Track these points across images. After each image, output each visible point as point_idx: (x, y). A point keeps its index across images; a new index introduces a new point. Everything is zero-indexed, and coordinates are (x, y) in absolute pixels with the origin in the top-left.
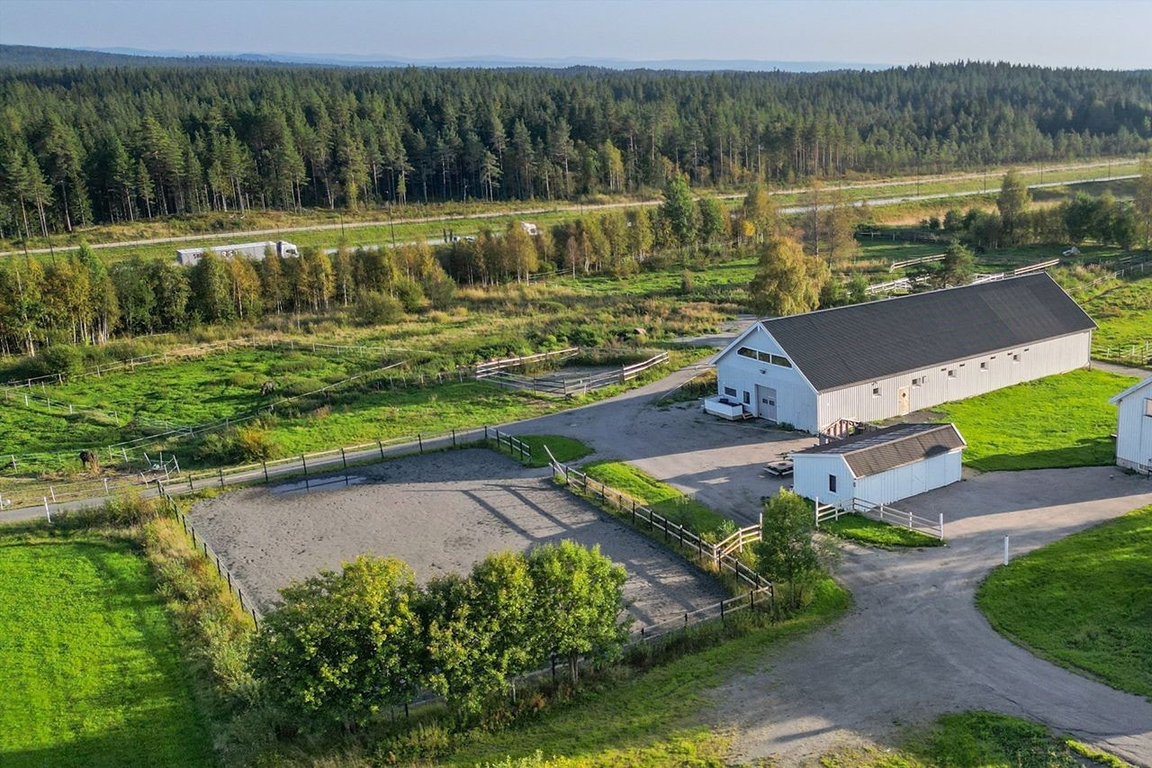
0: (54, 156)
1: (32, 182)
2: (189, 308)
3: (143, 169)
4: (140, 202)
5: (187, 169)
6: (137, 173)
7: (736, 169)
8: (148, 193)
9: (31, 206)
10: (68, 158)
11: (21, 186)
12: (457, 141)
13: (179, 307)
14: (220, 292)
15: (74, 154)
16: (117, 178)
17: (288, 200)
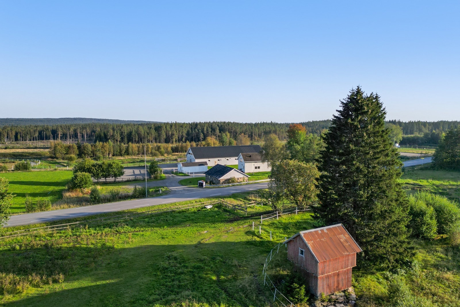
0: (122, 132)
1: (117, 136)
2: (125, 152)
3: (137, 135)
4: (135, 141)
5: (144, 135)
6: (135, 135)
7: (256, 138)
8: (137, 139)
9: (117, 141)
10: (124, 132)
11: (116, 137)
12: (197, 132)
13: (123, 152)
14: (130, 150)
15: (126, 132)
16: (132, 136)
17: (162, 141)
